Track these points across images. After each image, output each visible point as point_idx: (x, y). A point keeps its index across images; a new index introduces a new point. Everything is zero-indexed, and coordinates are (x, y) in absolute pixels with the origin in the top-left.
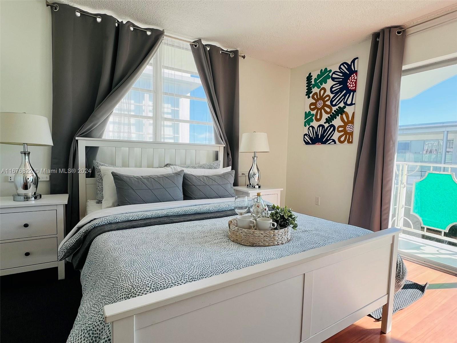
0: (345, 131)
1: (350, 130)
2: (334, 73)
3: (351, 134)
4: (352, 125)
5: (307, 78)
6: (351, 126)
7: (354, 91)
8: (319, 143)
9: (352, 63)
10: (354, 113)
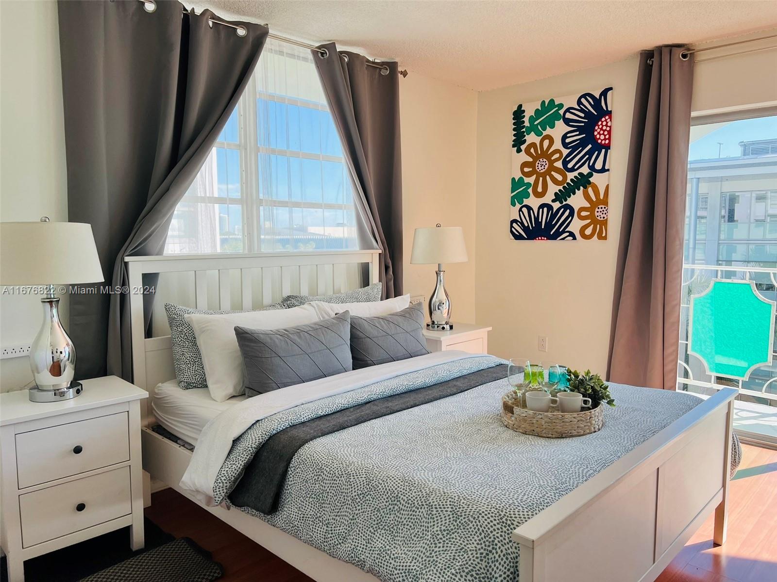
0: (592, 217)
1: (602, 216)
2: (568, 110)
3: (604, 223)
4: (605, 208)
5: (515, 113)
6: (603, 209)
7: (607, 147)
8: (543, 238)
9: (603, 97)
10: (607, 187)
